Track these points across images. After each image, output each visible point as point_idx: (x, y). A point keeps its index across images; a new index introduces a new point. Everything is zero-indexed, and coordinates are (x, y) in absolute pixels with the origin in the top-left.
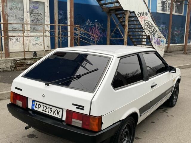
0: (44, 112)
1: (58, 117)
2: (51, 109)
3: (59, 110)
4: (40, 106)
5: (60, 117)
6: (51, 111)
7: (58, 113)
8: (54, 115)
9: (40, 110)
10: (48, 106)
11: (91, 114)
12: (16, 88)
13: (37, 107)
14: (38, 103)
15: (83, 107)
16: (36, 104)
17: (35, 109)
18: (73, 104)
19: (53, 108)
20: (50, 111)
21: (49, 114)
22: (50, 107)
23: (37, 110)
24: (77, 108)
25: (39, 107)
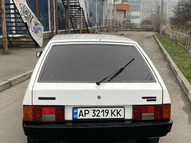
0: (96, 117)
1: (119, 117)
2: (107, 111)
3: (119, 109)
4: (87, 112)
5: (122, 117)
6: (108, 113)
7: (118, 113)
8: (113, 117)
9: (89, 116)
10: (101, 109)
11: (163, 103)
12: (40, 98)
13: (82, 115)
14: (83, 110)
15: (155, 97)
16: (81, 111)
17: (78, 118)
18: (143, 98)
19: (110, 109)
20: (105, 114)
21: (105, 117)
22: (105, 109)
23: (84, 118)
24: (148, 100)
25: (85, 114)
